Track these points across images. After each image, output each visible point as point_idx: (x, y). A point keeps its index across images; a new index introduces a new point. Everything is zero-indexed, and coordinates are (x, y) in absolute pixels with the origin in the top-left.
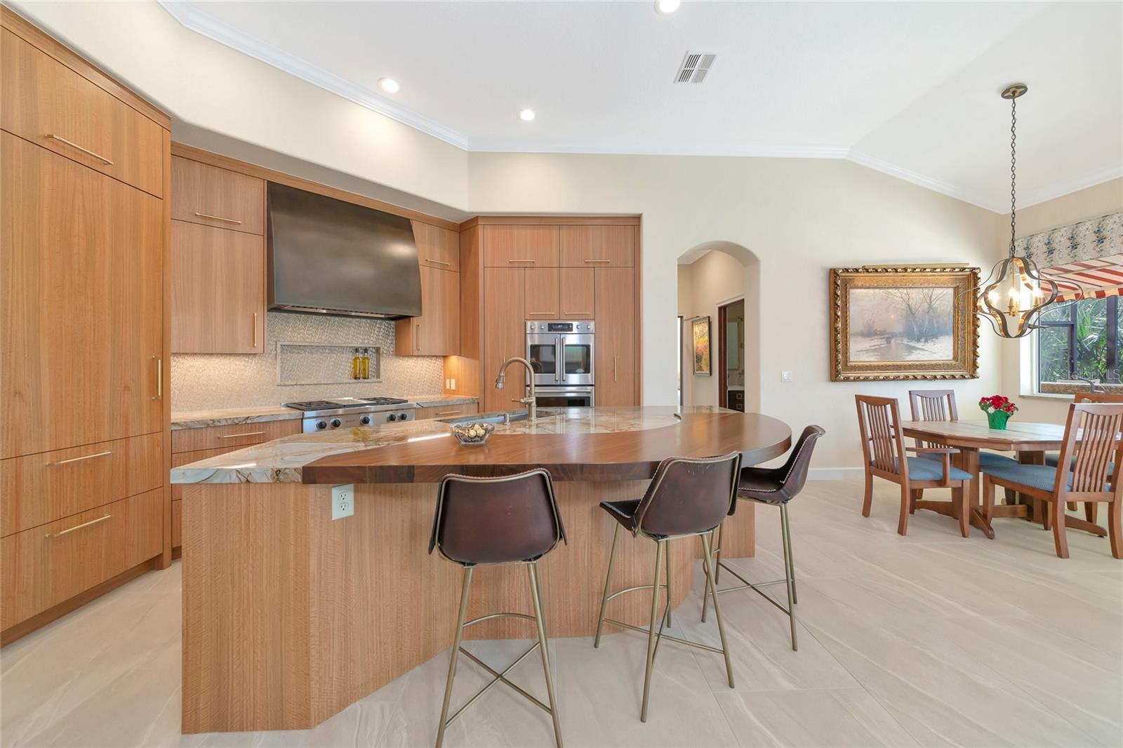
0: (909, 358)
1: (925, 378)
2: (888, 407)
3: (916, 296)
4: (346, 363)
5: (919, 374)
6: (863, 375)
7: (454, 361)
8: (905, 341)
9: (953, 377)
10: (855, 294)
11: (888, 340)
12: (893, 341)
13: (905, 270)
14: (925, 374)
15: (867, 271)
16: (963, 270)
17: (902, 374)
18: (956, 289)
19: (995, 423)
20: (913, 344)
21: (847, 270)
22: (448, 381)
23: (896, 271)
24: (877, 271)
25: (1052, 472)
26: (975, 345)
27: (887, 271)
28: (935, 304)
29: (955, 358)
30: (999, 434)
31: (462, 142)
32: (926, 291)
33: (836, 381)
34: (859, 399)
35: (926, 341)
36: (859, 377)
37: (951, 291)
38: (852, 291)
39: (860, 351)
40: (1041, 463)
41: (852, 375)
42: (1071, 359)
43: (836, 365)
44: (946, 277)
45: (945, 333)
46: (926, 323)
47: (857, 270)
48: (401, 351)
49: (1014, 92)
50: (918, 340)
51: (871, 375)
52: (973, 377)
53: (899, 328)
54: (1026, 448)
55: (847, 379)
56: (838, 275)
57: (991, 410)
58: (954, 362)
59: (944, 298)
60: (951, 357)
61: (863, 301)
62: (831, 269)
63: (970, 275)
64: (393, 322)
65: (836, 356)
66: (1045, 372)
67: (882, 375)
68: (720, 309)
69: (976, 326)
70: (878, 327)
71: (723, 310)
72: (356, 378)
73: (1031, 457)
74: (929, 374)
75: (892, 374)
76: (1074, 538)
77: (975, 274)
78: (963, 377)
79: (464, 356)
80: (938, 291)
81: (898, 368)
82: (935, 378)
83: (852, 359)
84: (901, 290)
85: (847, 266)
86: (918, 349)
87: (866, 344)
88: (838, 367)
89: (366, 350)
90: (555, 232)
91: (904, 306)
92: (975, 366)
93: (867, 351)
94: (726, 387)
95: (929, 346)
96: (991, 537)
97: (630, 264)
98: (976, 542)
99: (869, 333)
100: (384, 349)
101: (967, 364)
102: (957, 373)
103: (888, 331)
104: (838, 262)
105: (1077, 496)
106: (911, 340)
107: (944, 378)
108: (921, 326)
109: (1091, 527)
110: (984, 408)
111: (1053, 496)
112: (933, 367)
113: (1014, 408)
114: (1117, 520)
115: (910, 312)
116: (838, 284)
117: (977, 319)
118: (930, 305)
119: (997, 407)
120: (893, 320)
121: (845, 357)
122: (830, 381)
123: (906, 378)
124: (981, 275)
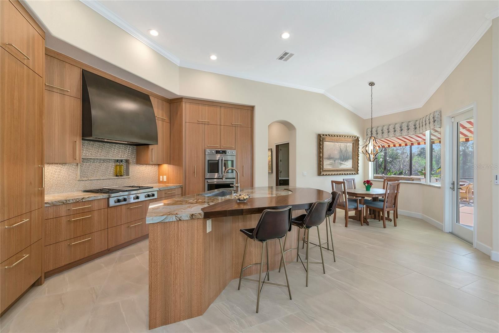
0: (340, 168)
2: (343, 184)
3: (342, 145)
4: (111, 167)
5: (343, 173)
6: (328, 173)
7: (166, 167)
8: (339, 161)
9: (352, 174)
11: (335, 161)
12: (336, 161)
13: (340, 136)
14: (345, 173)
15: (329, 136)
16: (355, 137)
17: (339, 173)
18: (353, 143)
19: (368, 189)
20: (342, 162)
21: (323, 135)
22: (161, 177)
24: (332, 136)
25: (382, 203)
26: (358, 163)
27: (335, 136)
28: (348, 149)
29: (353, 167)
30: (368, 192)
31: (177, 61)
32: (345, 144)
33: (320, 175)
34: (332, 182)
35: (345, 161)
36: (327, 174)
37: (352, 144)
38: (325, 143)
39: (327, 165)
40: (377, 201)
41: (325, 173)
42: (376, 167)
43: (320, 170)
44: (351, 139)
45: (350, 159)
47: (326, 135)
48: (139, 162)
49: (372, 84)
50: (343, 161)
51: (330, 173)
52: (357, 174)
53: (337, 156)
54: (374, 196)
55: (323, 175)
56: (321, 137)
57: (366, 185)
58: (352, 169)
59: (350, 146)
60: (351, 167)
61: (327, 145)
62: (318, 134)
63: (356, 139)
64: (135, 147)
65: (320, 166)
66: (376, 171)
67: (333, 173)
68: (276, 146)
69: (358, 157)
70: (332, 156)
71: (277, 146)
72: (117, 176)
73: (375, 199)
74: (346, 173)
75: (336, 173)
76: (387, 222)
77: (358, 139)
78: (355, 174)
79: (173, 165)
80: (348, 144)
81: (337, 171)
82: (348, 174)
83: (324, 167)
84: (338, 143)
85: (323, 134)
86: (343, 164)
87: (329, 162)
88: (321, 171)
89: (122, 161)
90: (218, 109)
91: (339, 149)
92: (358, 170)
93: (329, 164)
94: (278, 178)
95: (346, 163)
96: (368, 225)
97: (250, 126)
98: (365, 227)
99: (329, 158)
100: (130, 161)
101: (355, 169)
102: (353, 173)
103: (335, 157)
104: (321, 132)
105: (388, 209)
106: (341, 161)
107: (350, 174)
108: (344, 156)
109: (388, 219)
110: (364, 184)
111: (383, 210)
112: (347, 170)
113: (371, 184)
114: (396, 216)
115: (341, 151)
116: (321, 139)
117: (358, 154)
118: (346, 149)
119: (368, 184)
120: (336, 154)
121: (323, 167)
122: (319, 175)
123: (340, 174)
124: (359, 140)
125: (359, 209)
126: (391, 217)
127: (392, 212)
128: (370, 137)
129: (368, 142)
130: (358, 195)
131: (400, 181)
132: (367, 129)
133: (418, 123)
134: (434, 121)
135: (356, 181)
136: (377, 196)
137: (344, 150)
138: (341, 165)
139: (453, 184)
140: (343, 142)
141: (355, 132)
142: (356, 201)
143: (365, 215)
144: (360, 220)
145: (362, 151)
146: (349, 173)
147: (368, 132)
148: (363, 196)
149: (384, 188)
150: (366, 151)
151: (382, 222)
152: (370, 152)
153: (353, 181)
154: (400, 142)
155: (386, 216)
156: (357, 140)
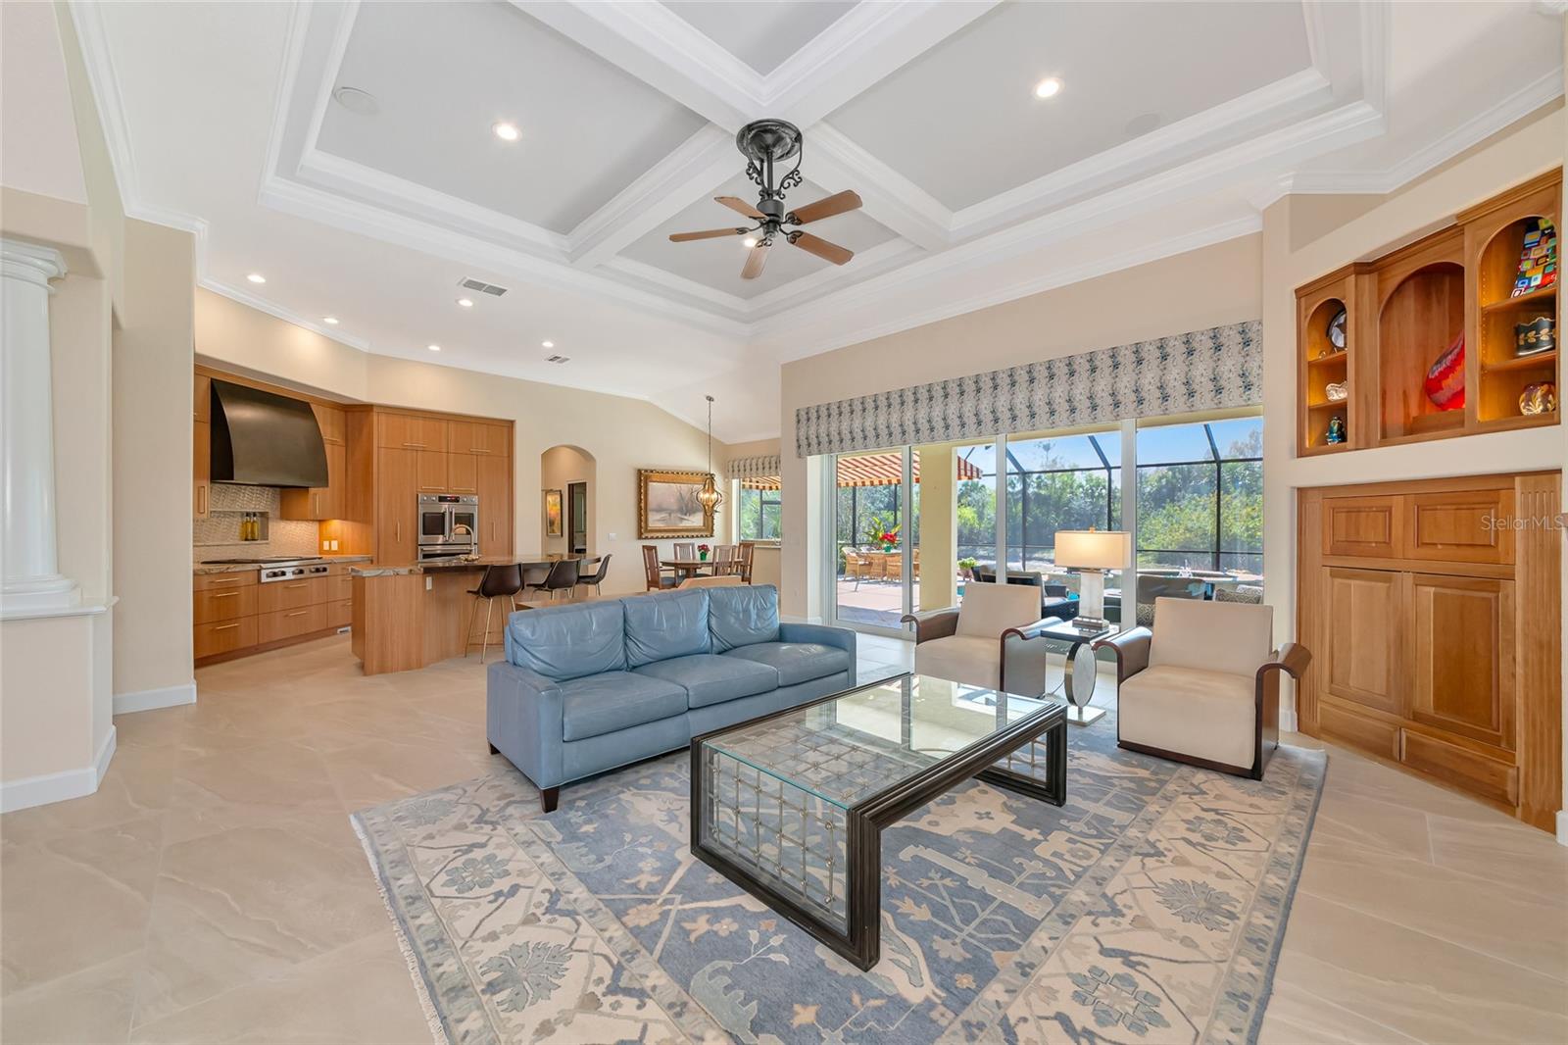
0: (681, 526)
1: (687, 537)
2: (654, 550)
3: (684, 488)
4: (236, 526)
5: (685, 534)
6: (655, 535)
7: (336, 526)
8: (679, 515)
9: (702, 536)
10: (652, 485)
11: (670, 515)
12: (672, 515)
13: (678, 473)
14: (693, 534)
15: (657, 472)
16: (707, 474)
17: (676, 534)
18: (704, 485)
19: (702, 556)
20: (683, 517)
21: (646, 471)
22: (326, 544)
23: (673, 473)
24: (662, 472)
26: (713, 518)
27: (668, 473)
28: (694, 494)
29: (704, 525)
31: (364, 346)
32: (689, 485)
34: (643, 547)
35: (690, 515)
36: (653, 536)
37: (702, 486)
38: (650, 484)
39: (655, 520)
41: (649, 535)
43: (641, 529)
44: (699, 476)
45: (700, 511)
46: (690, 505)
47: (652, 471)
48: (285, 516)
49: (710, 399)
50: (685, 515)
51: (659, 535)
52: (712, 536)
53: (675, 507)
55: (646, 538)
56: (642, 473)
57: (702, 551)
58: (703, 528)
59: (699, 489)
60: (702, 525)
61: (656, 489)
62: (638, 469)
63: (709, 476)
64: (278, 489)
65: (641, 524)
67: (666, 535)
68: (569, 485)
70: (665, 506)
71: (571, 487)
72: (246, 540)
75: (671, 534)
78: (706, 536)
79: (354, 520)
80: (696, 486)
81: (671, 531)
82: (693, 537)
83: (650, 525)
84: (676, 485)
85: (646, 468)
86: (686, 519)
87: (658, 516)
88: (643, 530)
89: (255, 515)
90: (444, 425)
91: (678, 494)
92: (713, 530)
93: (659, 520)
94: (573, 546)
95: (691, 518)
97: (506, 455)
99: (659, 510)
100: (270, 515)
101: (710, 529)
102: (703, 533)
103: (670, 508)
104: (643, 465)
106: (682, 514)
107: (699, 536)
108: (687, 506)
112: (694, 530)
115: (682, 497)
116: (642, 478)
118: (691, 494)
120: (672, 502)
121: (647, 524)
122: (641, 538)
123: (678, 537)
137: (687, 496)
138: (680, 522)
140: (684, 482)
141: (705, 466)
146: (695, 534)
156: (712, 477)
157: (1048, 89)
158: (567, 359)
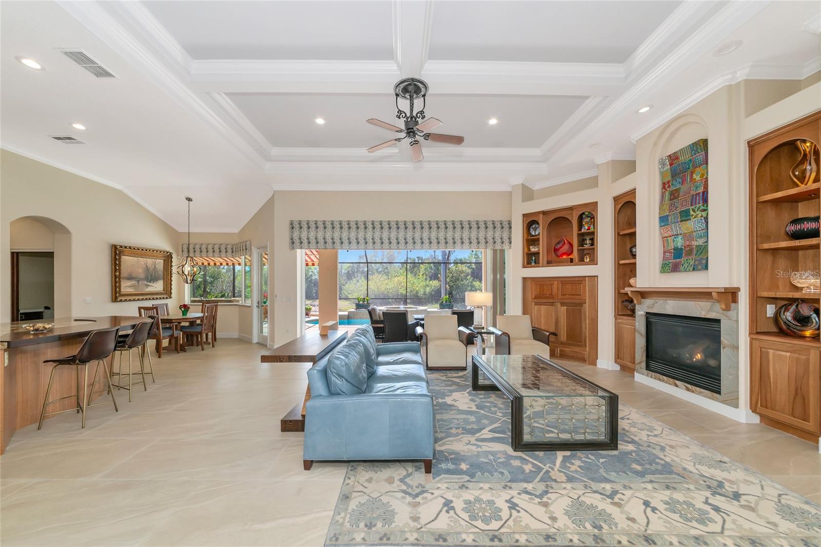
0: (146, 290)
1: (153, 299)
3: (150, 261)
5: (151, 297)
6: (128, 298)
8: (145, 282)
9: (164, 298)
10: (124, 258)
11: (138, 282)
12: (140, 282)
13: (146, 250)
15: (130, 248)
16: (167, 253)
17: (144, 297)
18: (164, 260)
19: (184, 313)
21: (121, 247)
23: (143, 250)
24: (134, 249)
25: (201, 327)
26: (171, 285)
27: (139, 249)
28: (157, 266)
29: (164, 290)
30: (185, 317)
32: (153, 260)
33: (115, 302)
34: (140, 308)
35: (153, 283)
36: (126, 300)
37: (162, 261)
38: (123, 257)
39: (126, 287)
40: (195, 325)
41: (123, 298)
42: (194, 289)
44: (161, 254)
45: (161, 279)
46: (153, 275)
47: (126, 247)
49: (189, 200)
50: (150, 282)
52: (170, 298)
53: (142, 276)
54: (191, 320)
55: (121, 301)
56: (117, 248)
57: (183, 309)
58: (163, 292)
59: (160, 263)
60: (162, 290)
61: (127, 261)
62: (112, 245)
63: (169, 255)
65: (115, 289)
66: (194, 294)
67: (136, 298)
68: (12, 253)
69: (171, 277)
70: (134, 275)
71: (15, 254)
73: (192, 323)
74: (155, 297)
75: (141, 297)
76: (205, 346)
77: (171, 255)
78: (167, 298)
80: (158, 261)
81: (142, 294)
82: (157, 298)
83: (122, 291)
84: (143, 259)
85: (121, 245)
86: (150, 286)
87: (129, 283)
88: (116, 295)
91: (145, 266)
92: (171, 293)
93: (129, 287)
95: (154, 285)
96: (185, 352)
98: (182, 354)
99: (130, 278)
101: (167, 292)
102: (165, 296)
103: (139, 277)
104: (117, 242)
105: (206, 332)
106: (147, 282)
107: (160, 298)
108: (151, 276)
109: (207, 343)
110: (181, 309)
111: (201, 333)
112: (156, 294)
113: (189, 308)
114: (214, 338)
115: (147, 268)
116: (117, 252)
117: (171, 274)
118: (155, 267)
119: (185, 308)
120: (140, 272)
121: (120, 290)
122: (113, 302)
123: (146, 299)
124: (173, 256)
125: (175, 335)
126: (210, 340)
127: (210, 334)
128: (187, 257)
129: (185, 262)
130: (173, 321)
131: (219, 304)
132: (183, 244)
133: (234, 246)
134: (246, 249)
135: (170, 306)
136: (194, 320)
137: (152, 268)
138: (147, 287)
139: (258, 303)
140: (150, 257)
141: (166, 246)
142: (170, 328)
143: (181, 343)
144: (176, 349)
145: (178, 272)
146: (158, 296)
147: (184, 247)
148: (179, 321)
149: (202, 312)
150: (183, 272)
151: (200, 347)
152: (186, 273)
153: (165, 306)
154: (222, 261)
155: (205, 340)
157: (493, 121)
158: (83, 143)
